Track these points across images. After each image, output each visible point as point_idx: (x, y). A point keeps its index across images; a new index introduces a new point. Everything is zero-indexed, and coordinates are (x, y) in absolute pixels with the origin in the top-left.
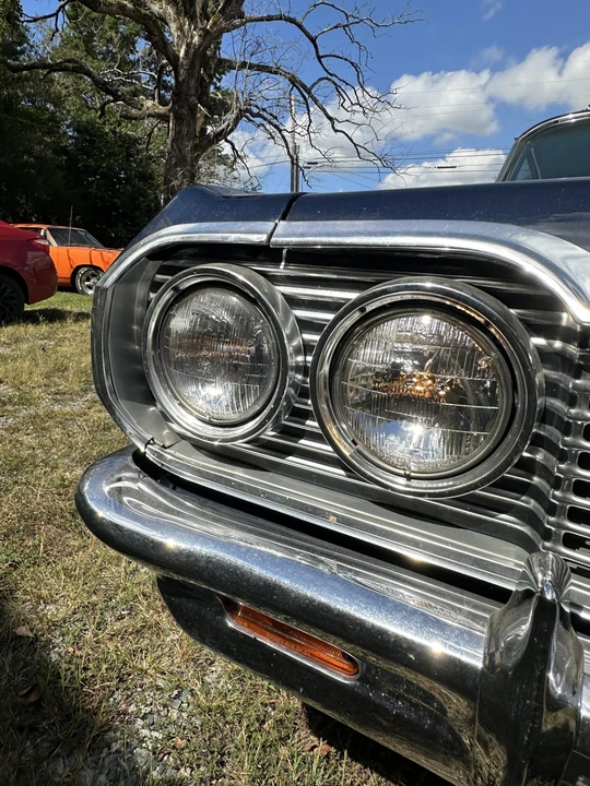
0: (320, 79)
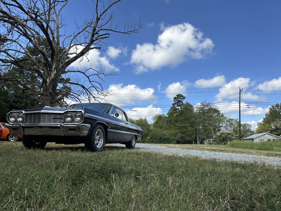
0: (91, 87)
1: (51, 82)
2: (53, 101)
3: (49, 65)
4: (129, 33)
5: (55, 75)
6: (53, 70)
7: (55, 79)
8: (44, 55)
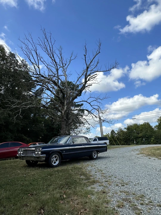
0: (92, 109)
1: (65, 113)
2: (67, 124)
3: (63, 103)
4: (109, 70)
5: (67, 108)
6: (65, 105)
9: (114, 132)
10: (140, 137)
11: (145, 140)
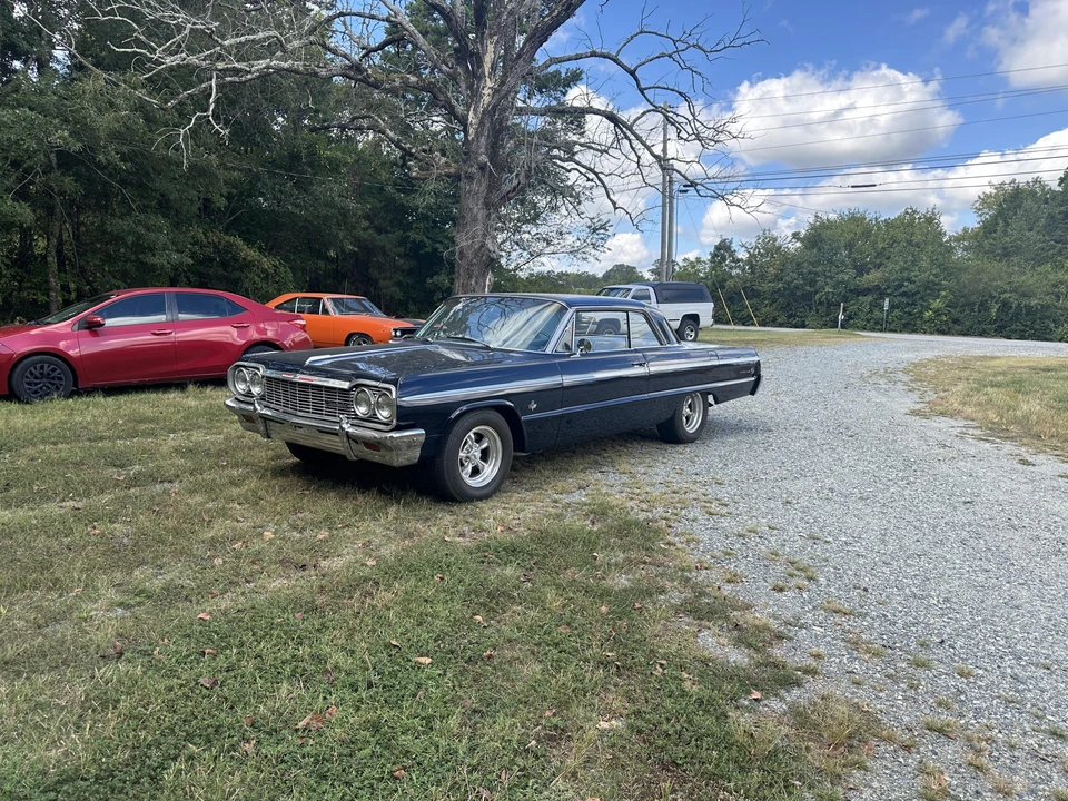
0: (644, 113)
1: (481, 124)
2: (495, 196)
3: (472, 54)
5: (495, 91)
6: (487, 74)
7: (495, 107)
8: (451, 20)
9: (732, 254)
10: (866, 292)
11: (892, 307)
